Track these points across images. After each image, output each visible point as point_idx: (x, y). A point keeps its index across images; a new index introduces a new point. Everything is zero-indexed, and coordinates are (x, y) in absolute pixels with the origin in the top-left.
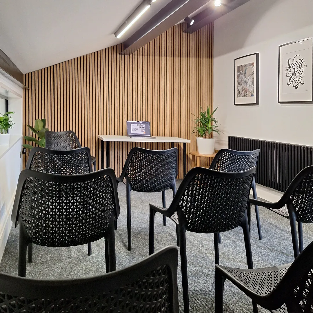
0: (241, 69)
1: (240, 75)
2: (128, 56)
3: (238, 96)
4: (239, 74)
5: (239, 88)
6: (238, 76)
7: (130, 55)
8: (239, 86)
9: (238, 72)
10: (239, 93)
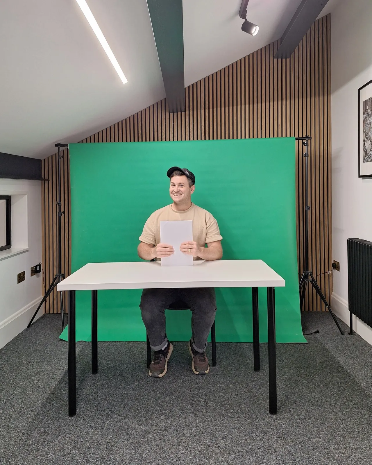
0: (369, 107)
1: (368, 118)
2: (183, 113)
3: (364, 159)
4: (365, 116)
5: (365, 143)
6: (365, 121)
7: (185, 112)
8: (366, 139)
9: (364, 113)
10: (366, 153)
